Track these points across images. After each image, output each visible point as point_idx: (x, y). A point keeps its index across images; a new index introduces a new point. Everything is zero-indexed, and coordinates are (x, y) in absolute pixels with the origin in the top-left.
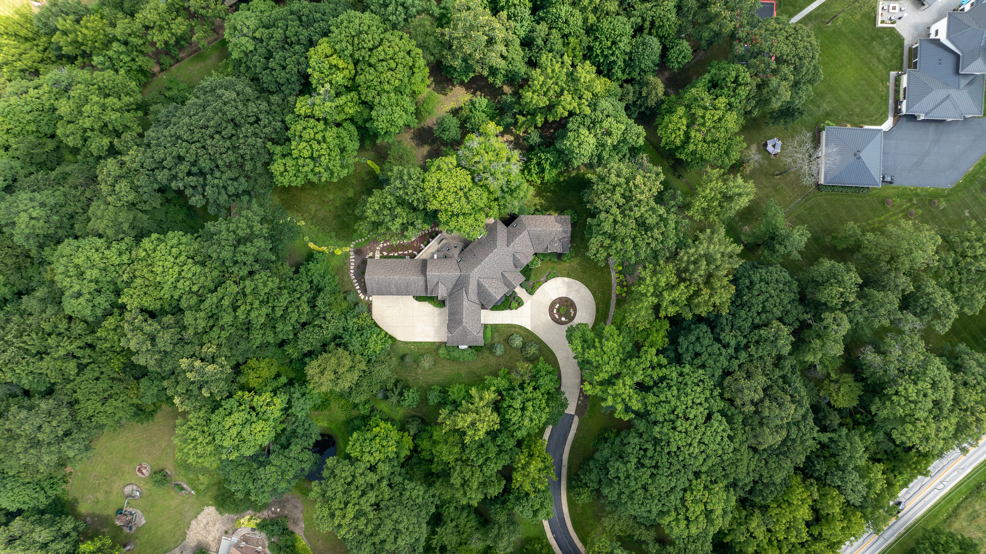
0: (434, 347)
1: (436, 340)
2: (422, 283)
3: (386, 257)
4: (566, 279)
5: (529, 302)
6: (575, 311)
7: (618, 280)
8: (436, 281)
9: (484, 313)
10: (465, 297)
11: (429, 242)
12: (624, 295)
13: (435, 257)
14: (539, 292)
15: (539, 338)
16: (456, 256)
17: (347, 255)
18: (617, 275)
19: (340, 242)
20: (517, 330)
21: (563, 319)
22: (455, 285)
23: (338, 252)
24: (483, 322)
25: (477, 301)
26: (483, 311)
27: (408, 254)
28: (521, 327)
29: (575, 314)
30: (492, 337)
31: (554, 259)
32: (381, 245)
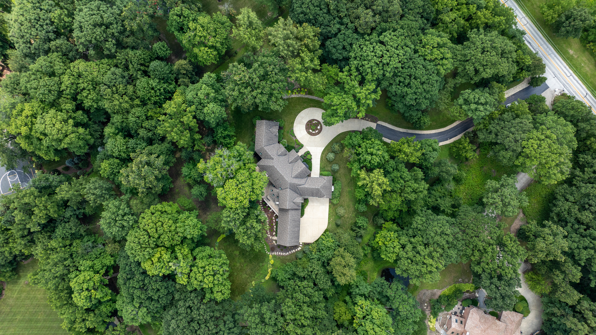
0: (332, 206)
1: (328, 205)
2: (293, 212)
3: (276, 233)
4: (295, 124)
5: (307, 147)
6: (314, 120)
7: (297, 93)
8: (292, 204)
9: (313, 175)
10: (303, 186)
11: (269, 207)
12: (306, 90)
13: (277, 203)
14: (302, 141)
15: (330, 143)
16: (278, 190)
17: (274, 257)
18: (294, 94)
19: (266, 260)
20: (324, 155)
21: (319, 127)
22: (295, 192)
23: (272, 262)
24: (318, 176)
25: (306, 179)
26: (312, 176)
27: (275, 219)
29: (316, 120)
30: (328, 171)
31: (282, 131)
32: (269, 235)
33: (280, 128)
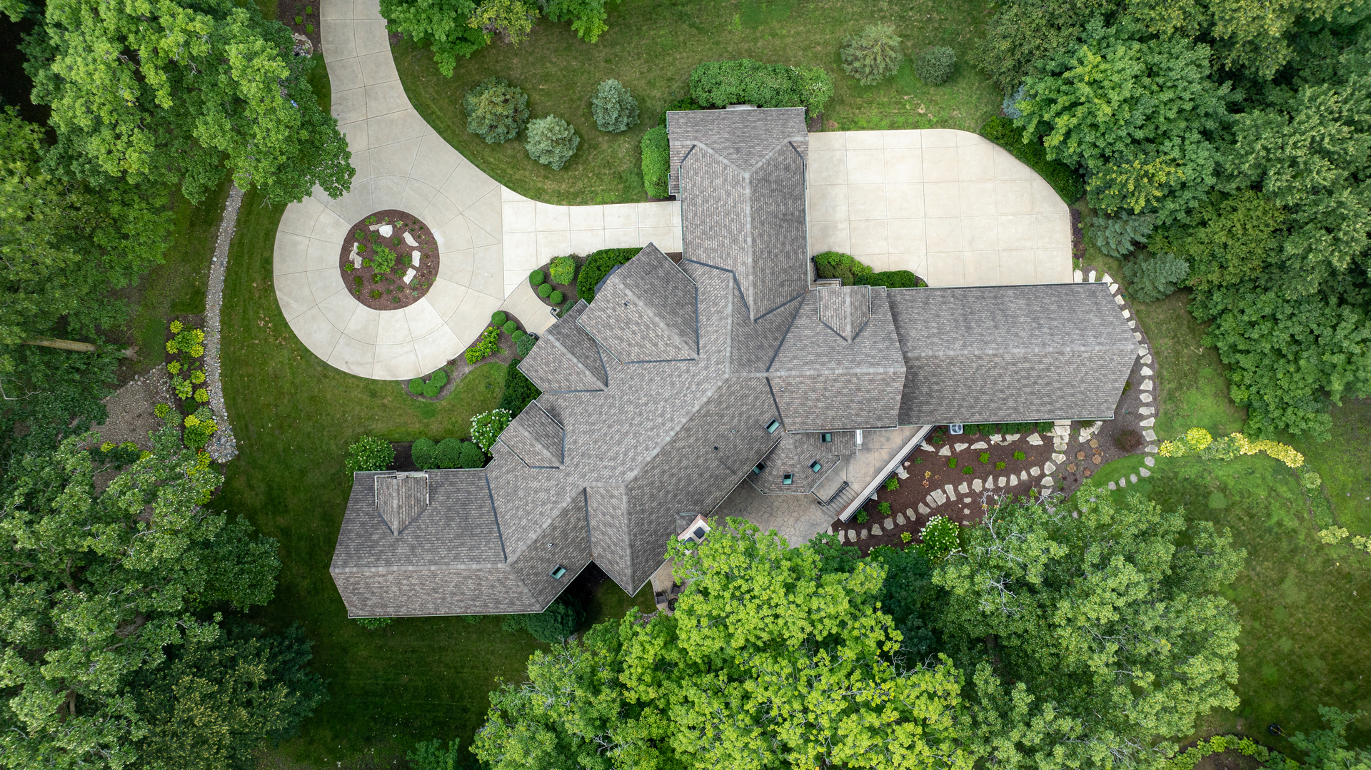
0: (844, 112)
1: (837, 138)
2: (915, 333)
3: (1025, 428)
4: (379, 374)
5: (508, 290)
6: (345, 262)
7: (200, 377)
8: (866, 342)
9: (671, 242)
10: (746, 284)
11: (882, 488)
12: (176, 327)
13: (859, 438)
14: (477, 325)
15: (473, 157)
16: (787, 443)
17: (1167, 428)
18: (201, 395)
19: (1191, 472)
20: (549, 185)
21: (386, 230)
22: (786, 327)
23: (1199, 438)
24: (675, 207)
25: (699, 271)
26: (678, 248)
27: (952, 440)
28: (538, 195)
29: (346, 250)
30: (638, 151)
31: (421, 446)
32: (1049, 467)
33: (402, 460)
